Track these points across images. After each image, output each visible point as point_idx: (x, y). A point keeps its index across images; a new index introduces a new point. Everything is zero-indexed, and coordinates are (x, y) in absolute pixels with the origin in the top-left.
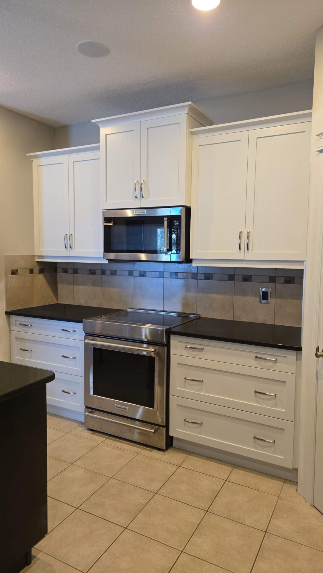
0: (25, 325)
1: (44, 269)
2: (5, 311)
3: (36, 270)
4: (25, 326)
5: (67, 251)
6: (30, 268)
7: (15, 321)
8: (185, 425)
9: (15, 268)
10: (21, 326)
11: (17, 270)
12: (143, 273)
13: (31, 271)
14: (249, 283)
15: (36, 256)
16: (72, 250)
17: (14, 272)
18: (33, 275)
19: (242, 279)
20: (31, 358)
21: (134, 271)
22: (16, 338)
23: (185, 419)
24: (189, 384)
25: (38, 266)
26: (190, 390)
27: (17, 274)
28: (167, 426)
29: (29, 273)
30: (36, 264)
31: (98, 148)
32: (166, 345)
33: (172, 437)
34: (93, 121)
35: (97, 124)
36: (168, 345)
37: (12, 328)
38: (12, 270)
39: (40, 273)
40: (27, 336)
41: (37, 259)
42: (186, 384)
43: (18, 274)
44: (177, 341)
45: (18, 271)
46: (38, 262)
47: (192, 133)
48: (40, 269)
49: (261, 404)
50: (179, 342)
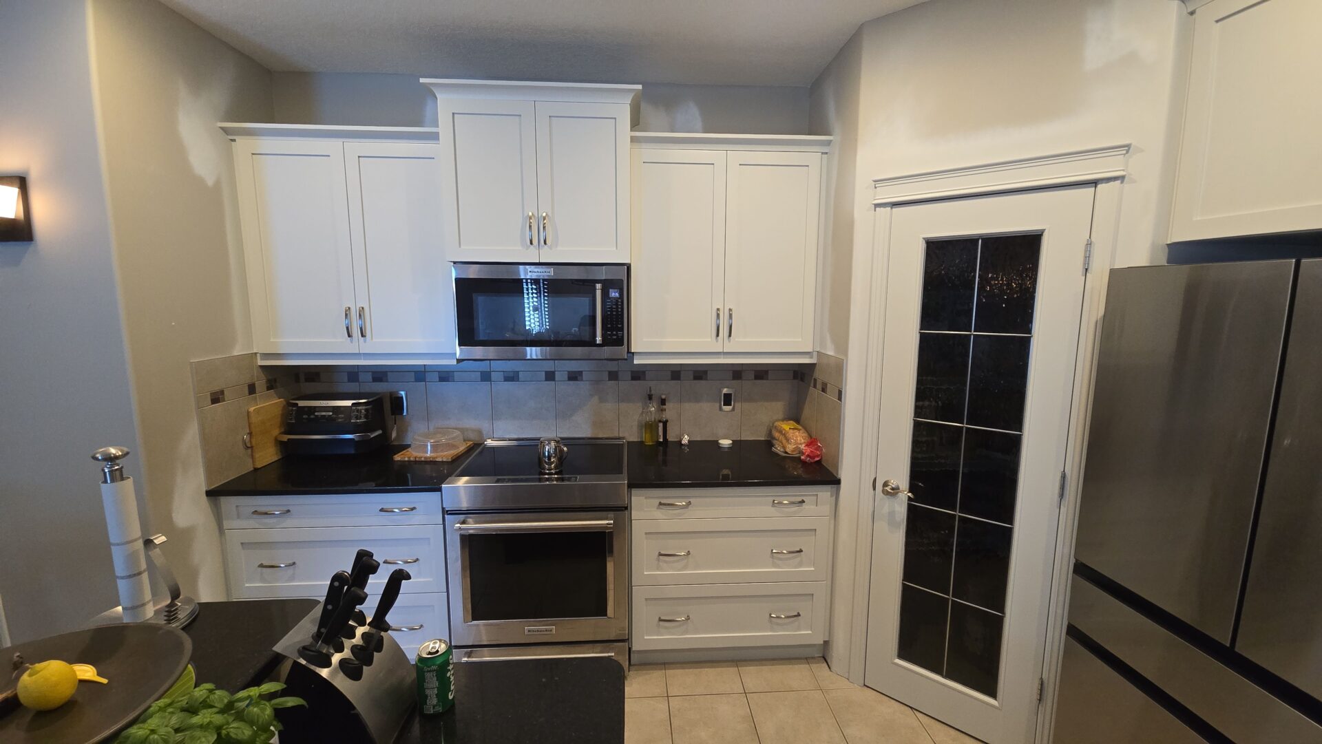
0: (266, 514)
1: (275, 380)
2: (204, 489)
3: (261, 384)
4: (266, 516)
5: (352, 342)
6: (249, 381)
7: (237, 506)
8: (659, 627)
9: (217, 389)
10: (255, 516)
11: (222, 392)
12: (511, 375)
13: (252, 389)
14: (703, 382)
15: (258, 355)
16: (365, 342)
17: (216, 398)
18: (256, 398)
19: (692, 377)
20: (292, 578)
21: (492, 373)
22: (242, 543)
23: (660, 618)
24: (666, 562)
25: (263, 376)
26: (668, 571)
27: (224, 401)
28: (630, 638)
29: (247, 392)
30: (260, 370)
31: (432, 135)
32: (626, 508)
33: (637, 653)
34: (422, 80)
35: (432, 88)
37: (226, 524)
38: (212, 394)
39: (269, 388)
40: (275, 535)
41: (261, 359)
42: (661, 564)
43: (226, 399)
44: (644, 498)
45: (225, 393)
46: (261, 367)
47: (635, 140)
48: (269, 381)
49: (779, 567)
50: (646, 498)
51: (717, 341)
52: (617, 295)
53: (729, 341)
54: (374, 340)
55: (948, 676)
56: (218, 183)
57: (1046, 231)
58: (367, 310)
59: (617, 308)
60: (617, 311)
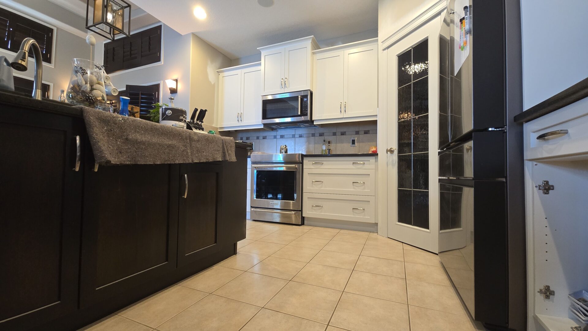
5: (239, 123)
8: (312, 209)
15: (219, 128)
16: (242, 123)
19: (340, 135)
23: (312, 205)
24: (314, 184)
26: (316, 188)
28: (301, 211)
31: (260, 64)
32: (301, 163)
33: (304, 217)
34: (258, 48)
35: (260, 50)
36: (302, 163)
42: (312, 185)
44: (308, 161)
47: (314, 53)
49: (356, 189)
50: (309, 161)
51: (341, 114)
52: (306, 100)
53: (345, 113)
54: (244, 122)
55: (414, 225)
56: (214, 84)
57: (429, 37)
58: (243, 113)
59: (306, 104)
60: (306, 105)
